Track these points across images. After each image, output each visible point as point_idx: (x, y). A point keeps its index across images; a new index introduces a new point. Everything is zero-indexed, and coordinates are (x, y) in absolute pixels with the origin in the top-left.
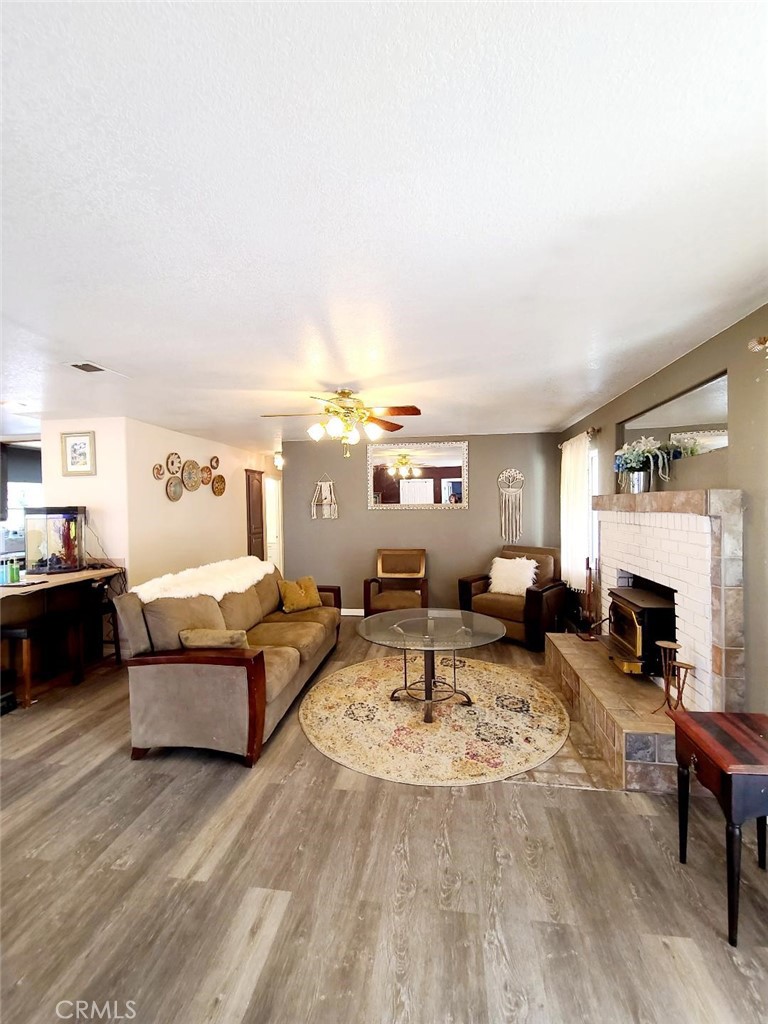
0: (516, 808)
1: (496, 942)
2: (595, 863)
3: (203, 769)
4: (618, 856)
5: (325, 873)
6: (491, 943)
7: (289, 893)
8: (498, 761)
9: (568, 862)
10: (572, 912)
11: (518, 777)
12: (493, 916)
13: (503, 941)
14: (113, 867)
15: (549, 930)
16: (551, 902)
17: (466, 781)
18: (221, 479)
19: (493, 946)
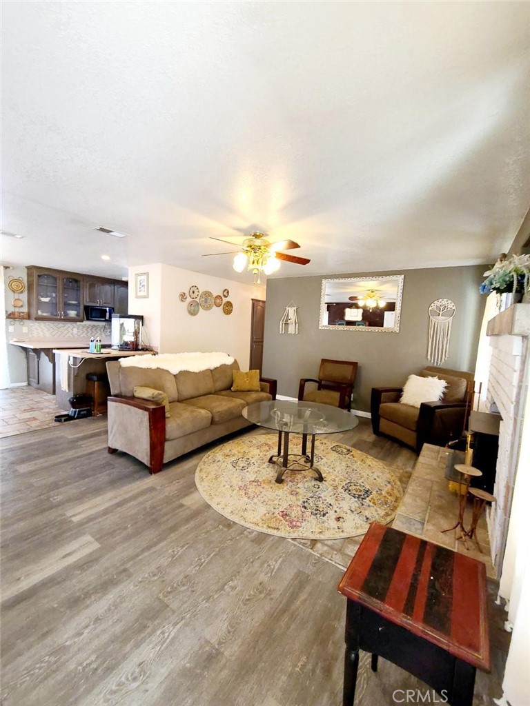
0: (276, 561)
1: (166, 635)
2: (293, 626)
3: (131, 468)
4: (319, 631)
5: (126, 545)
6: (163, 633)
7: (99, 546)
8: (298, 524)
9: (273, 614)
10: (236, 648)
11: (302, 541)
12: (183, 618)
13: (170, 637)
14: (51, 499)
15: (207, 648)
16: (229, 632)
17: (261, 529)
18: (229, 304)
19: (162, 636)
